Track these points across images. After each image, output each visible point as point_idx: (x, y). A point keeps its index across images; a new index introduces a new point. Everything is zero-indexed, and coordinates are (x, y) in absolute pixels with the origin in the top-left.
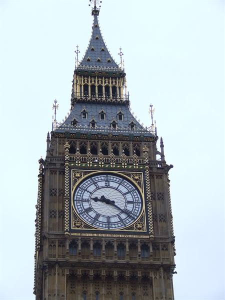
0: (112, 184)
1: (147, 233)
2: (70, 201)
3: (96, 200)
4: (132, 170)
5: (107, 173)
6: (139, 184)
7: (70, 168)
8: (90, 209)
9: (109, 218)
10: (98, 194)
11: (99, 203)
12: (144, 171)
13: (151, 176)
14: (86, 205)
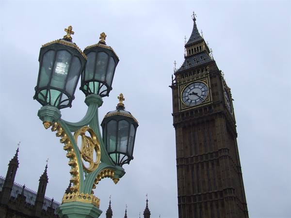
0: (196, 86)
1: (211, 102)
2: (180, 98)
3: (190, 94)
4: (204, 78)
5: (194, 83)
6: (206, 83)
7: (180, 85)
8: (188, 99)
9: (195, 100)
10: (191, 92)
11: (192, 95)
12: (207, 77)
13: (211, 78)
14: (187, 98)
